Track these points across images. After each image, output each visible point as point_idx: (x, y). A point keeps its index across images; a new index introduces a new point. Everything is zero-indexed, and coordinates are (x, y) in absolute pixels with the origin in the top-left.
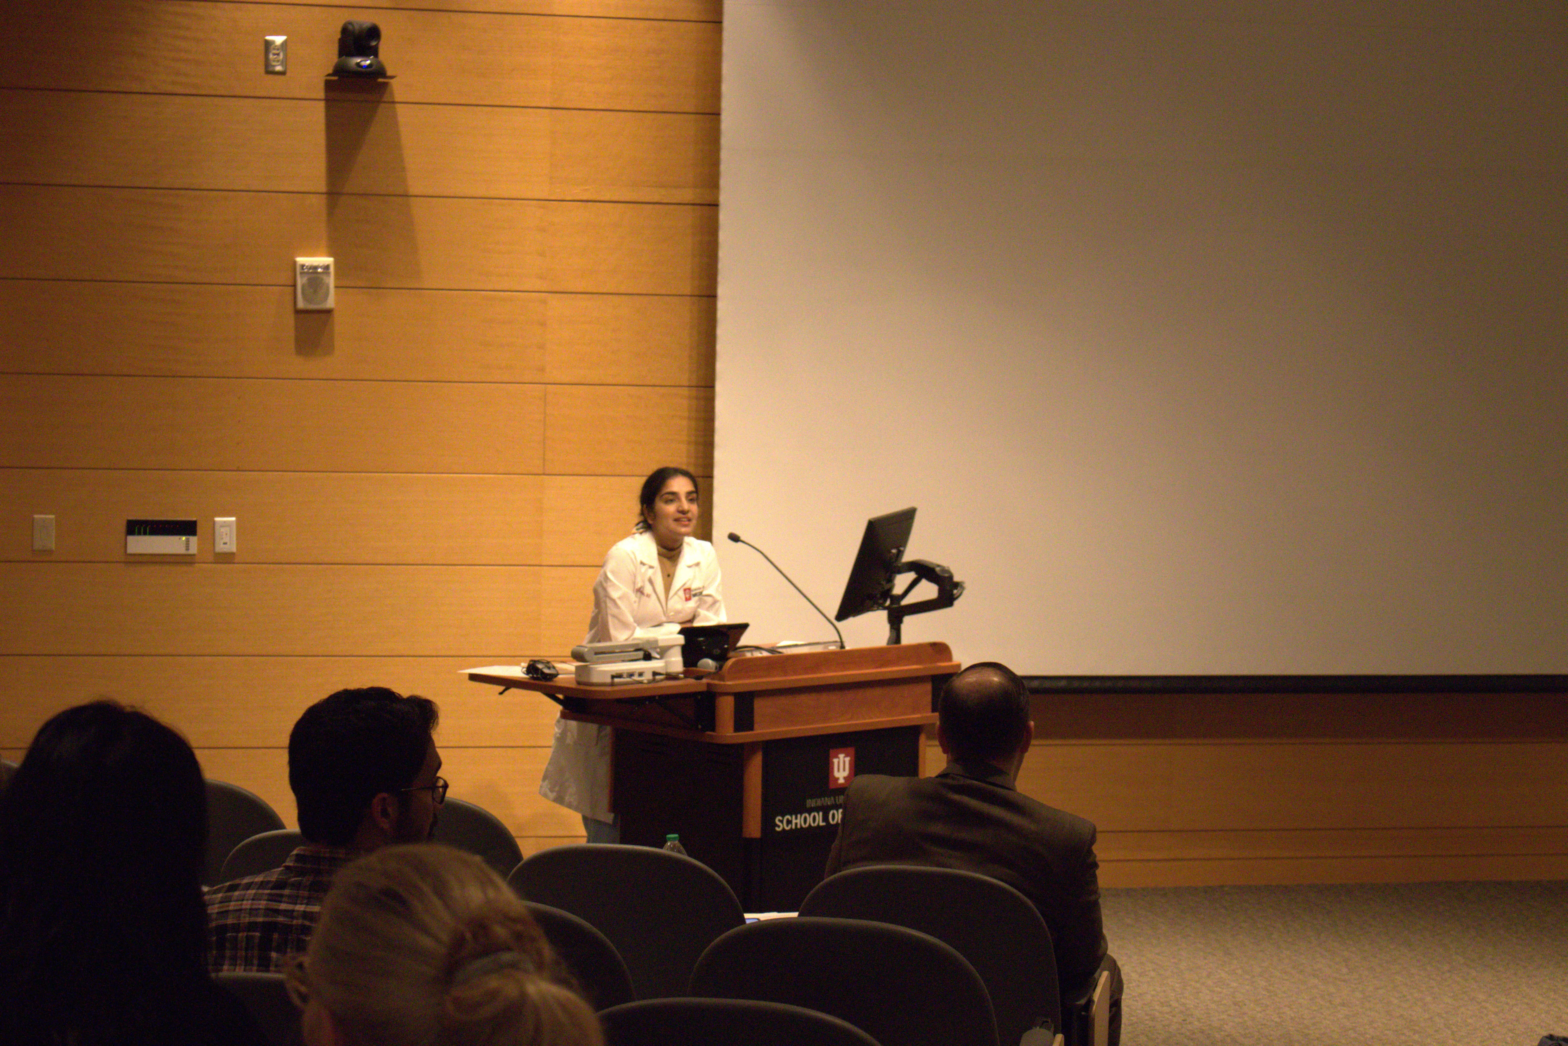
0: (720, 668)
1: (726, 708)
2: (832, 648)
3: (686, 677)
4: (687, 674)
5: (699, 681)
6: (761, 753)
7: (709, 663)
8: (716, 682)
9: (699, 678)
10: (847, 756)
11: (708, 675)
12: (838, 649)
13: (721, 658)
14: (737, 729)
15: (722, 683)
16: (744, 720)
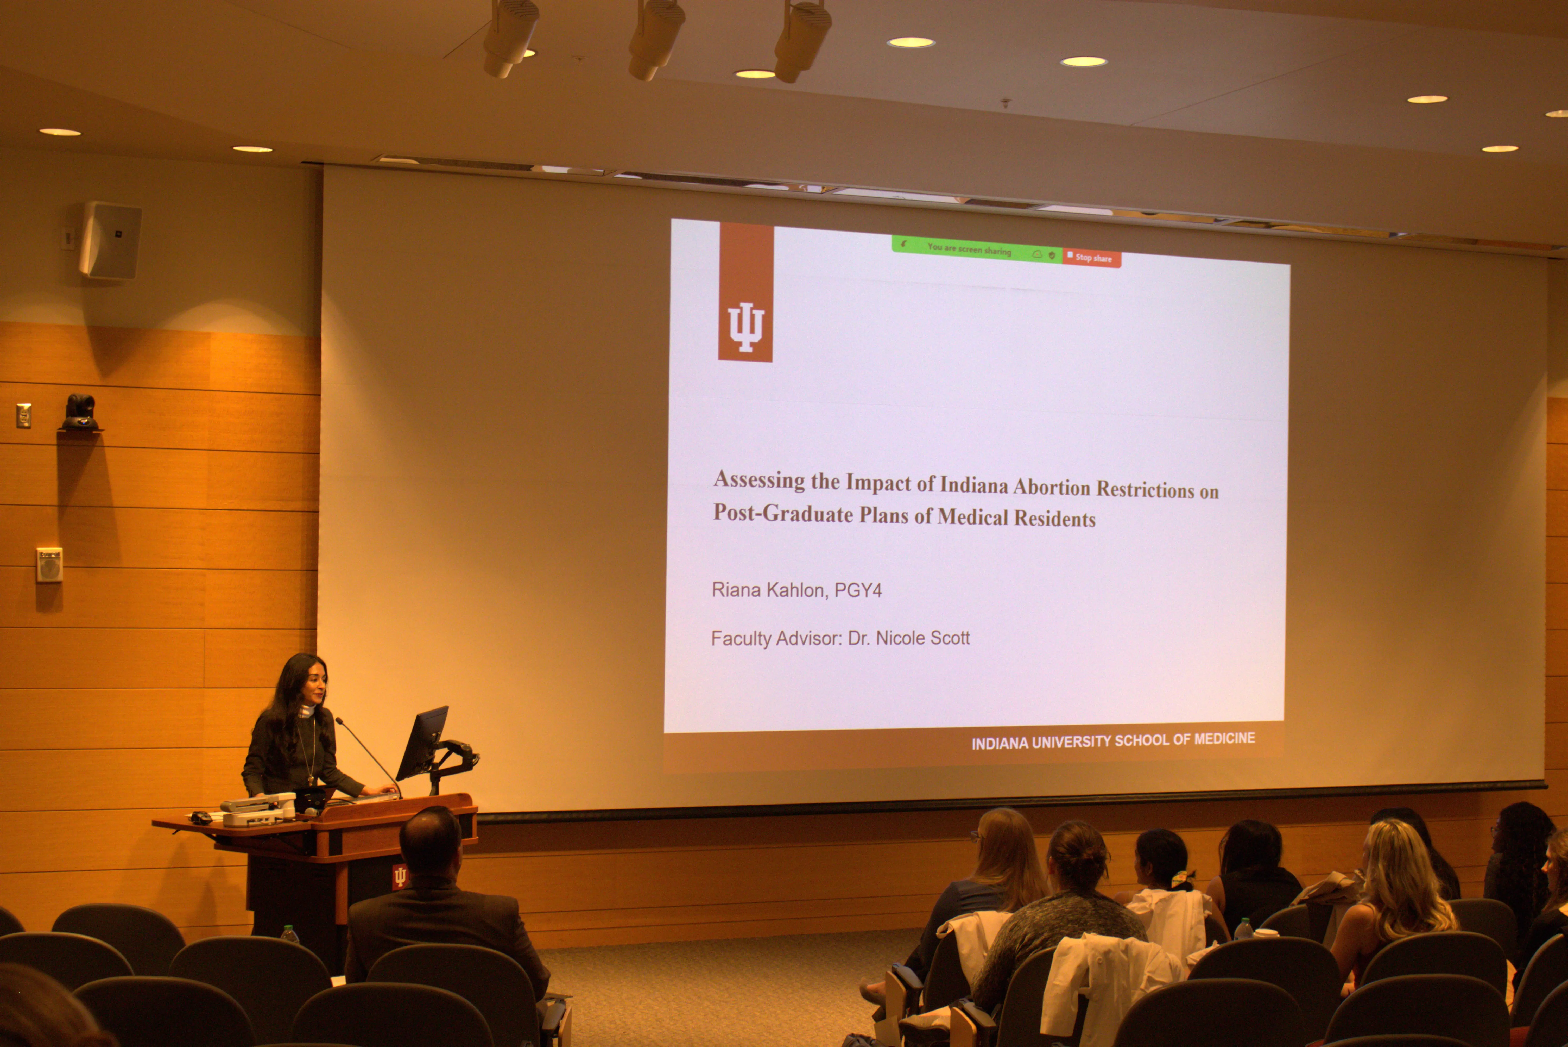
0: (320, 813)
1: (324, 840)
3: (297, 821)
4: (297, 818)
5: (306, 823)
6: (347, 869)
7: (312, 811)
8: (317, 823)
9: (306, 821)
10: (403, 869)
11: (312, 818)
12: (398, 800)
13: (320, 807)
14: (331, 854)
15: (321, 824)
16: (336, 847)
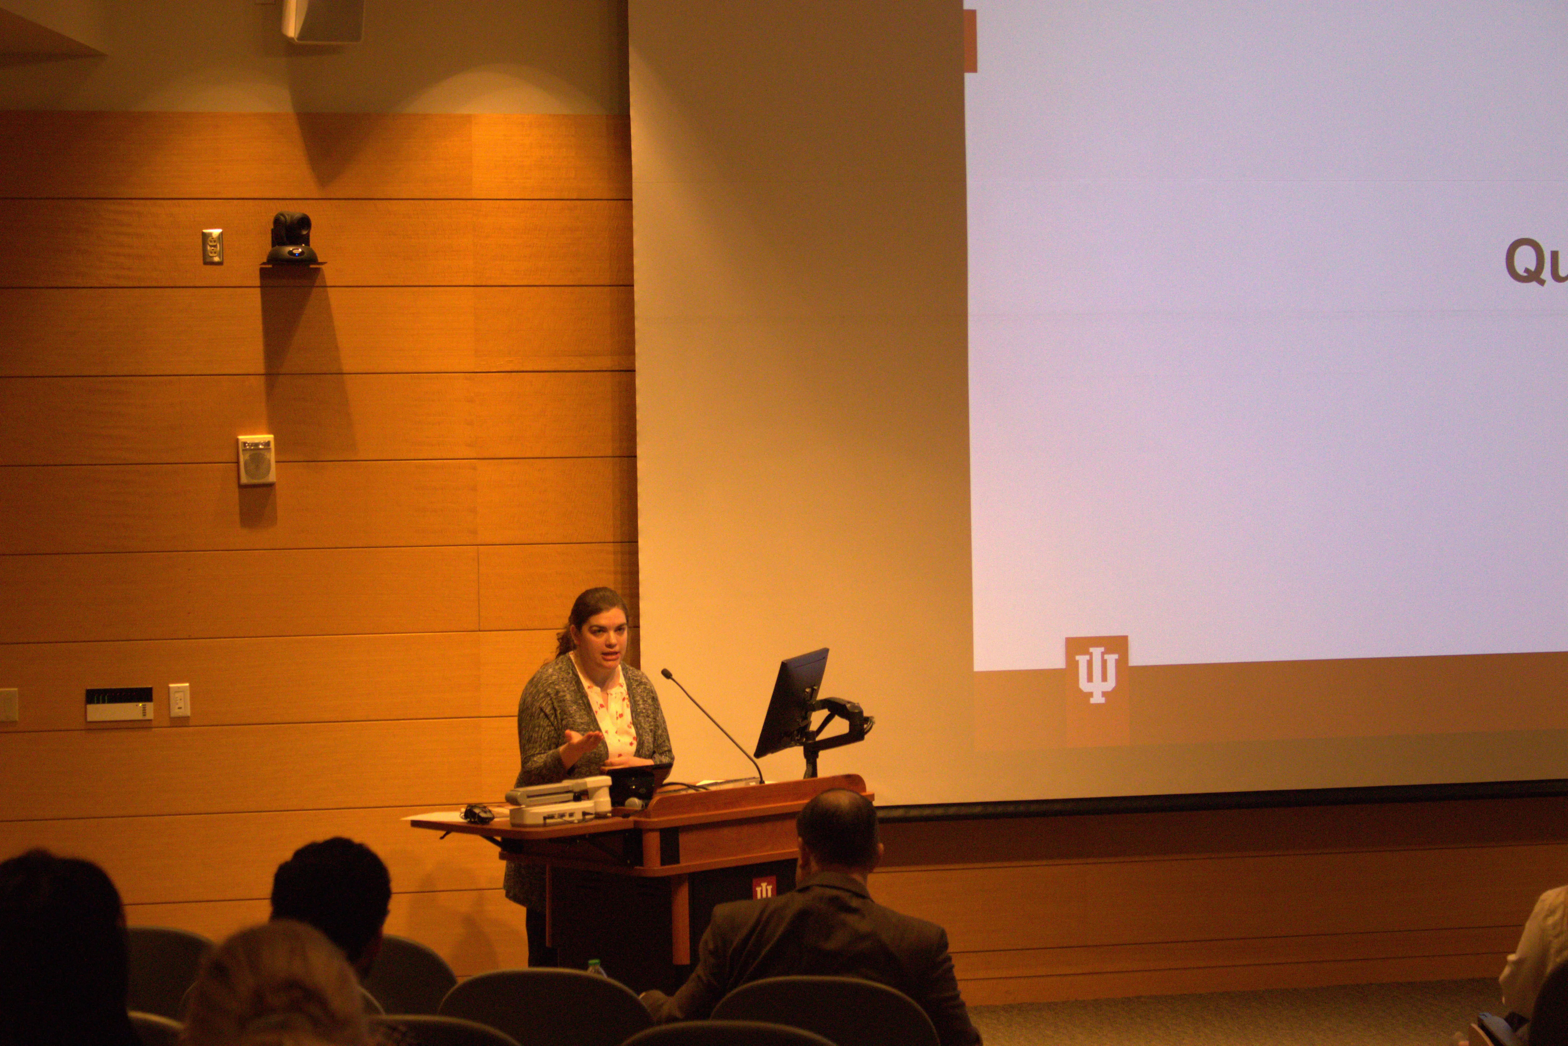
0: (647, 805)
1: (653, 842)
2: (753, 784)
3: (614, 816)
4: (614, 813)
5: (626, 819)
6: (687, 884)
7: (635, 803)
8: (643, 819)
9: (626, 815)
10: (768, 884)
11: (636, 813)
12: (758, 784)
13: (646, 797)
14: (663, 863)
15: (648, 820)
16: (670, 854)
